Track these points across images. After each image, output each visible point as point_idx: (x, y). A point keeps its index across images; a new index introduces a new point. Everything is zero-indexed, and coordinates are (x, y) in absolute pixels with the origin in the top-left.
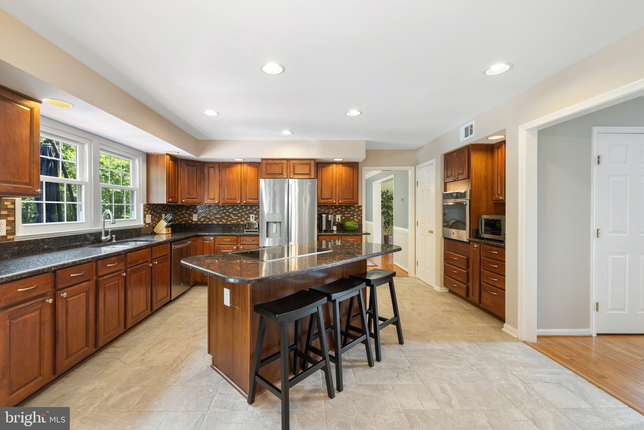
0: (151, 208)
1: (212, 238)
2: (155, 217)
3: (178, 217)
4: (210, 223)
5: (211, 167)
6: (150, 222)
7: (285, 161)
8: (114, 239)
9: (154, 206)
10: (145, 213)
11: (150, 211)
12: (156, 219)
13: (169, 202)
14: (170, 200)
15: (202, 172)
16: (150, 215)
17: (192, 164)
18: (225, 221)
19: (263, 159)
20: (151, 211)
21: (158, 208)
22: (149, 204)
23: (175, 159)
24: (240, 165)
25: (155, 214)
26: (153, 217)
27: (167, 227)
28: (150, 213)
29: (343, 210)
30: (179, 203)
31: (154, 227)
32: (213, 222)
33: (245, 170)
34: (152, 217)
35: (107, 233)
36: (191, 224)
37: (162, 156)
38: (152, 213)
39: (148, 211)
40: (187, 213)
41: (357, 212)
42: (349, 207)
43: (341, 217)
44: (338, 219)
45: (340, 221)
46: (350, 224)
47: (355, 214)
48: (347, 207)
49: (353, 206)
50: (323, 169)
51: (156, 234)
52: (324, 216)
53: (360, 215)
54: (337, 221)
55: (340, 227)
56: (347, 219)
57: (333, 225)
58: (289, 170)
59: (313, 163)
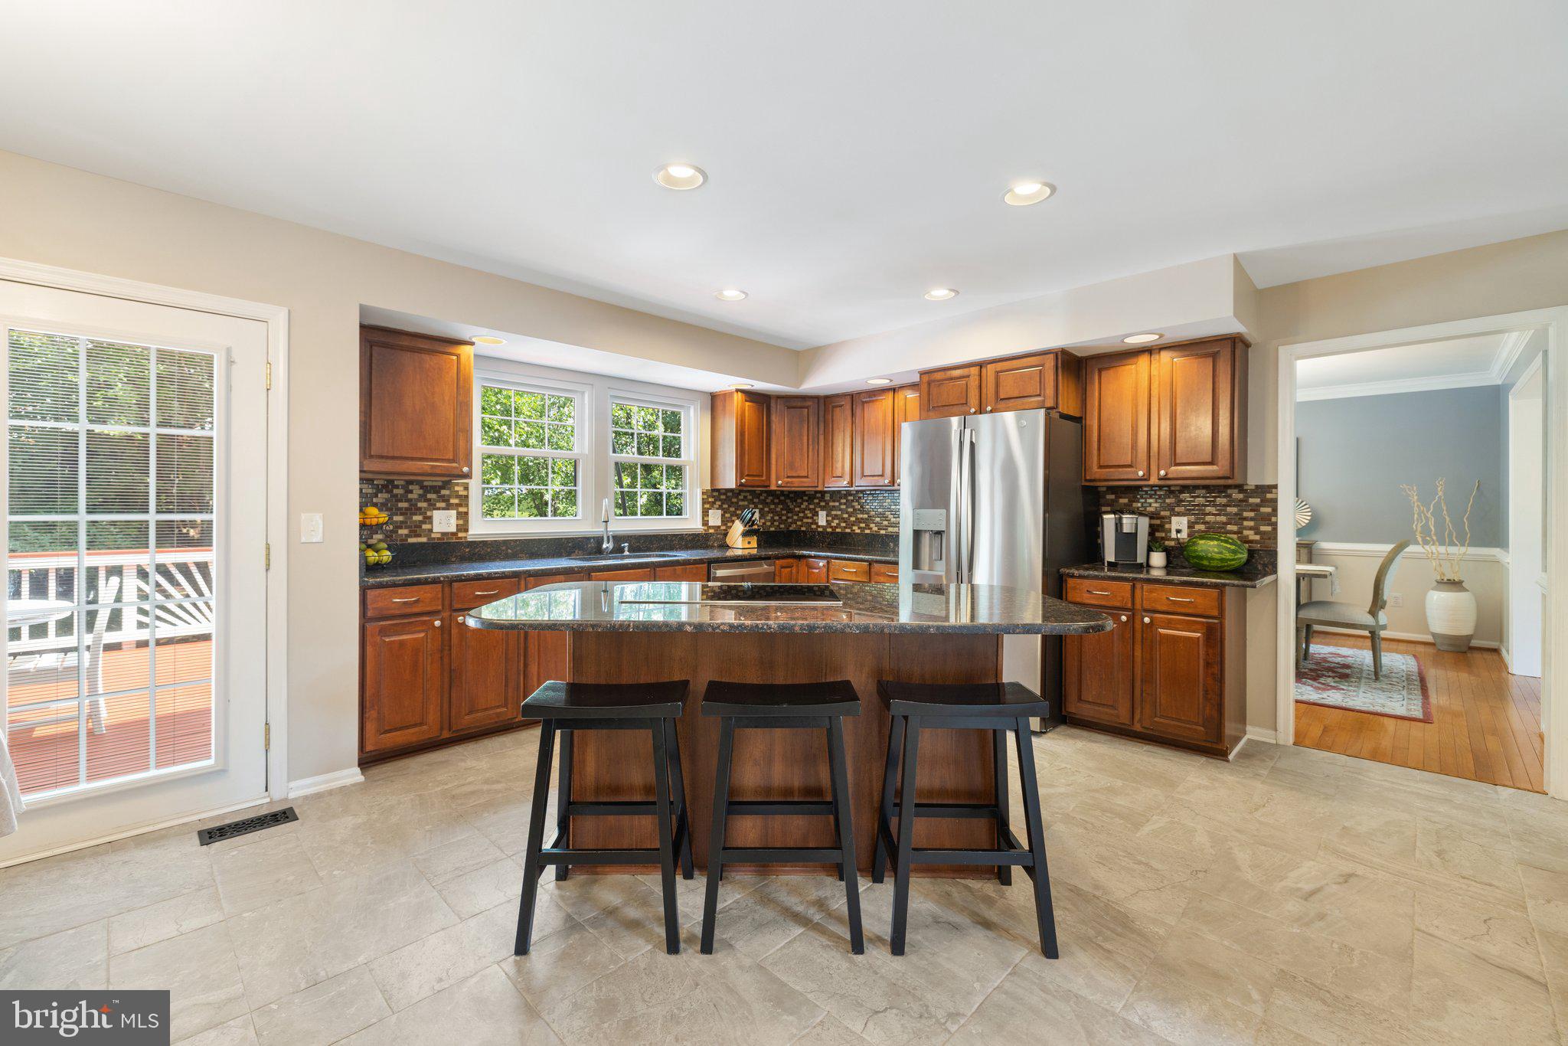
0: (723, 497)
1: (821, 564)
2: (732, 515)
3: (795, 517)
4: (848, 531)
5: (837, 406)
6: (719, 523)
7: (974, 370)
8: (626, 549)
9: (730, 494)
10: (707, 506)
11: (719, 503)
12: (726, 520)
13: (742, 485)
14: (743, 481)
15: (821, 419)
16: (720, 512)
17: (799, 404)
18: (875, 529)
19: (923, 373)
20: (723, 503)
21: (741, 497)
22: (718, 490)
24: (891, 394)
25: (732, 509)
26: (727, 515)
27: (745, 534)
28: (720, 508)
29: (1197, 501)
30: (773, 487)
31: (726, 535)
32: (854, 528)
33: (902, 403)
34: (723, 515)
35: (611, 539)
36: (814, 531)
37: (730, 394)
38: (725, 506)
39: (714, 503)
40: (810, 509)
41: (1255, 508)
42: (1222, 489)
43: (1191, 526)
44: (1178, 531)
45: (1184, 535)
46: (1210, 548)
47: (1245, 514)
48: (1216, 488)
49: (1240, 488)
50: (1104, 374)
51: (728, 547)
52: (1109, 519)
53: (1270, 519)
54: (1174, 535)
55: (1179, 557)
56: (1214, 531)
57: (1150, 550)
58: (984, 391)
59: (1050, 362)
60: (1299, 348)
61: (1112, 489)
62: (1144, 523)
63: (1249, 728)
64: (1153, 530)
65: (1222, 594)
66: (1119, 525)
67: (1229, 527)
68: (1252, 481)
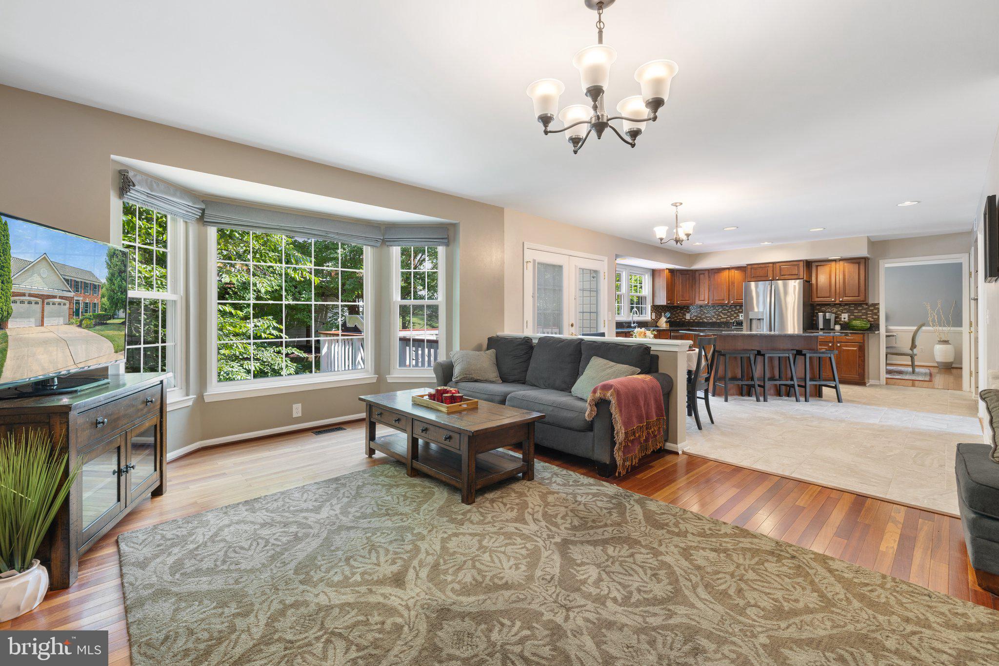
0: (656, 308)
3: (675, 315)
4: (700, 320)
5: (702, 274)
6: (654, 318)
7: (772, 265)
10: (652, 311)
12: (659, 317)
13: (668, 304)
14: (669, 302)
15: (693, 279)
16: (655, 313)
17: (686, 273)
18: (714, 320)
19: (748, 265)
21: (660, 308)
22: (654, 306)
23: (672, 271)
24: (728, 271)
25: (658, 313)
27: (666, 322)
29: (851, 308)
30: (675, 304)
31: (657, 322)
32: (704, 320)
33: (733, 274)
34: (656, 315)
35: (634, 323)
36: (684, 321)
37: (663, 270)
39: (654, 310)
40: (681, 313)
41: (872, 310)
42: (860, 305)
43: (849, 316)
44: (844, 318)
45: (846, 320)
46: (857, 323)
47: (869, 313)
48: (857, 305)
49: (867, 304)
50: (818, 267)
51: (658, 327)
52: (821, 314)
53: (877, 314)
54: (843, 320)
55: (845, 326)
56: (857, 318)
57: (835, 324)
58: (775, 272)
59: (801, 264)
60: (886, 261)
61: (819, 305)
62: (833, 315)
63: (870, 381)
64: (836, 318)
65: (864, 336)
66: (824, 316)
67: (863, 317)
68: (871, 302)
